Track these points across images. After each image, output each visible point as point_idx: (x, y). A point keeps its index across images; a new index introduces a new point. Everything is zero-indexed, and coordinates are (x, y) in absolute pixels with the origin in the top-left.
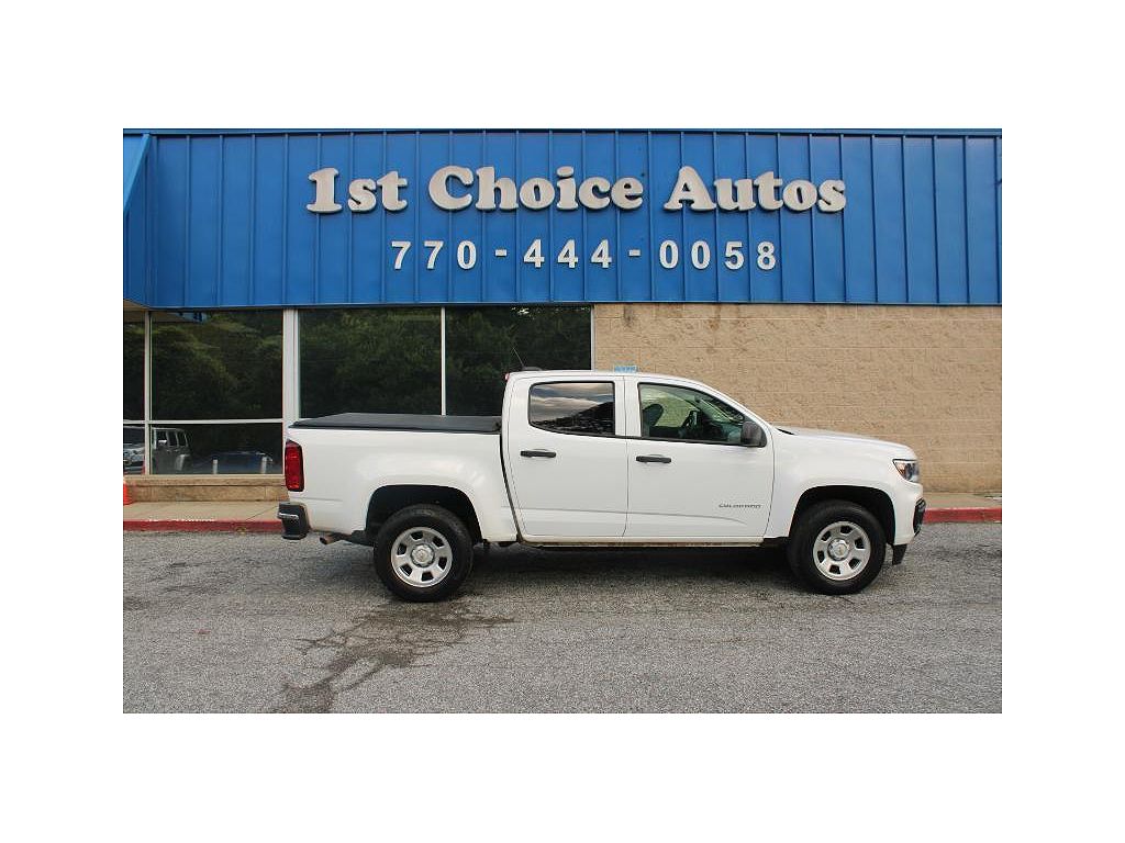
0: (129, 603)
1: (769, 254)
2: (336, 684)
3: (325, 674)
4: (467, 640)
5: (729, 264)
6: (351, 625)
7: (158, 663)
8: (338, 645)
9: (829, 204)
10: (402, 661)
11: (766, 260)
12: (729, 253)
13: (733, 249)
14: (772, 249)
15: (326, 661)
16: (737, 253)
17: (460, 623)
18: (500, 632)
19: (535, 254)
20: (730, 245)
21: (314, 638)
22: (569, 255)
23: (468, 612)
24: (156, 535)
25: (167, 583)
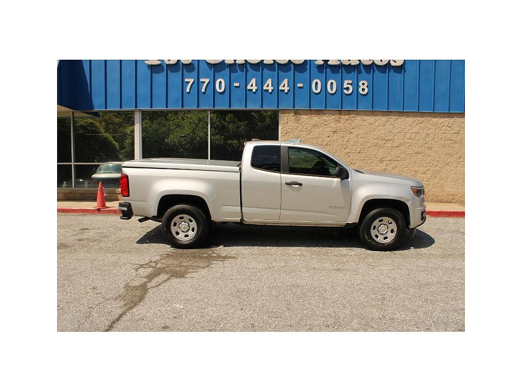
0: (61, 246)
1: (365, 87)
2: (149, 285)
3: (145, 280)
4: (213, 266)
5: (345, 91)
6: (159, 258)
7: (70, 273)
8: (152, 267)
9: (395, 62)
10: (181, 275)
11: (363, 90)
12: (345, 86)
13: (348, 84)
14: (366, 84)
15: (146, 274)
16: (349, 86)
17: (209, 258)
18: (228, 263)
19: (253, 85)
20: (346, 82)
21: (142, 263)
22: (269, 86)
23: (214, 253)
24: (77, 215)
25: (78, 237)
